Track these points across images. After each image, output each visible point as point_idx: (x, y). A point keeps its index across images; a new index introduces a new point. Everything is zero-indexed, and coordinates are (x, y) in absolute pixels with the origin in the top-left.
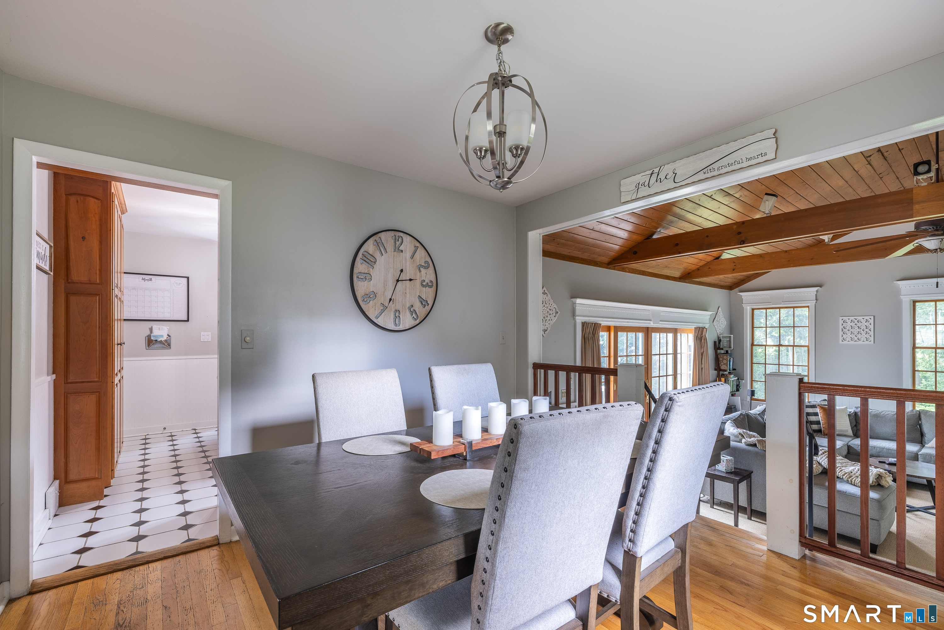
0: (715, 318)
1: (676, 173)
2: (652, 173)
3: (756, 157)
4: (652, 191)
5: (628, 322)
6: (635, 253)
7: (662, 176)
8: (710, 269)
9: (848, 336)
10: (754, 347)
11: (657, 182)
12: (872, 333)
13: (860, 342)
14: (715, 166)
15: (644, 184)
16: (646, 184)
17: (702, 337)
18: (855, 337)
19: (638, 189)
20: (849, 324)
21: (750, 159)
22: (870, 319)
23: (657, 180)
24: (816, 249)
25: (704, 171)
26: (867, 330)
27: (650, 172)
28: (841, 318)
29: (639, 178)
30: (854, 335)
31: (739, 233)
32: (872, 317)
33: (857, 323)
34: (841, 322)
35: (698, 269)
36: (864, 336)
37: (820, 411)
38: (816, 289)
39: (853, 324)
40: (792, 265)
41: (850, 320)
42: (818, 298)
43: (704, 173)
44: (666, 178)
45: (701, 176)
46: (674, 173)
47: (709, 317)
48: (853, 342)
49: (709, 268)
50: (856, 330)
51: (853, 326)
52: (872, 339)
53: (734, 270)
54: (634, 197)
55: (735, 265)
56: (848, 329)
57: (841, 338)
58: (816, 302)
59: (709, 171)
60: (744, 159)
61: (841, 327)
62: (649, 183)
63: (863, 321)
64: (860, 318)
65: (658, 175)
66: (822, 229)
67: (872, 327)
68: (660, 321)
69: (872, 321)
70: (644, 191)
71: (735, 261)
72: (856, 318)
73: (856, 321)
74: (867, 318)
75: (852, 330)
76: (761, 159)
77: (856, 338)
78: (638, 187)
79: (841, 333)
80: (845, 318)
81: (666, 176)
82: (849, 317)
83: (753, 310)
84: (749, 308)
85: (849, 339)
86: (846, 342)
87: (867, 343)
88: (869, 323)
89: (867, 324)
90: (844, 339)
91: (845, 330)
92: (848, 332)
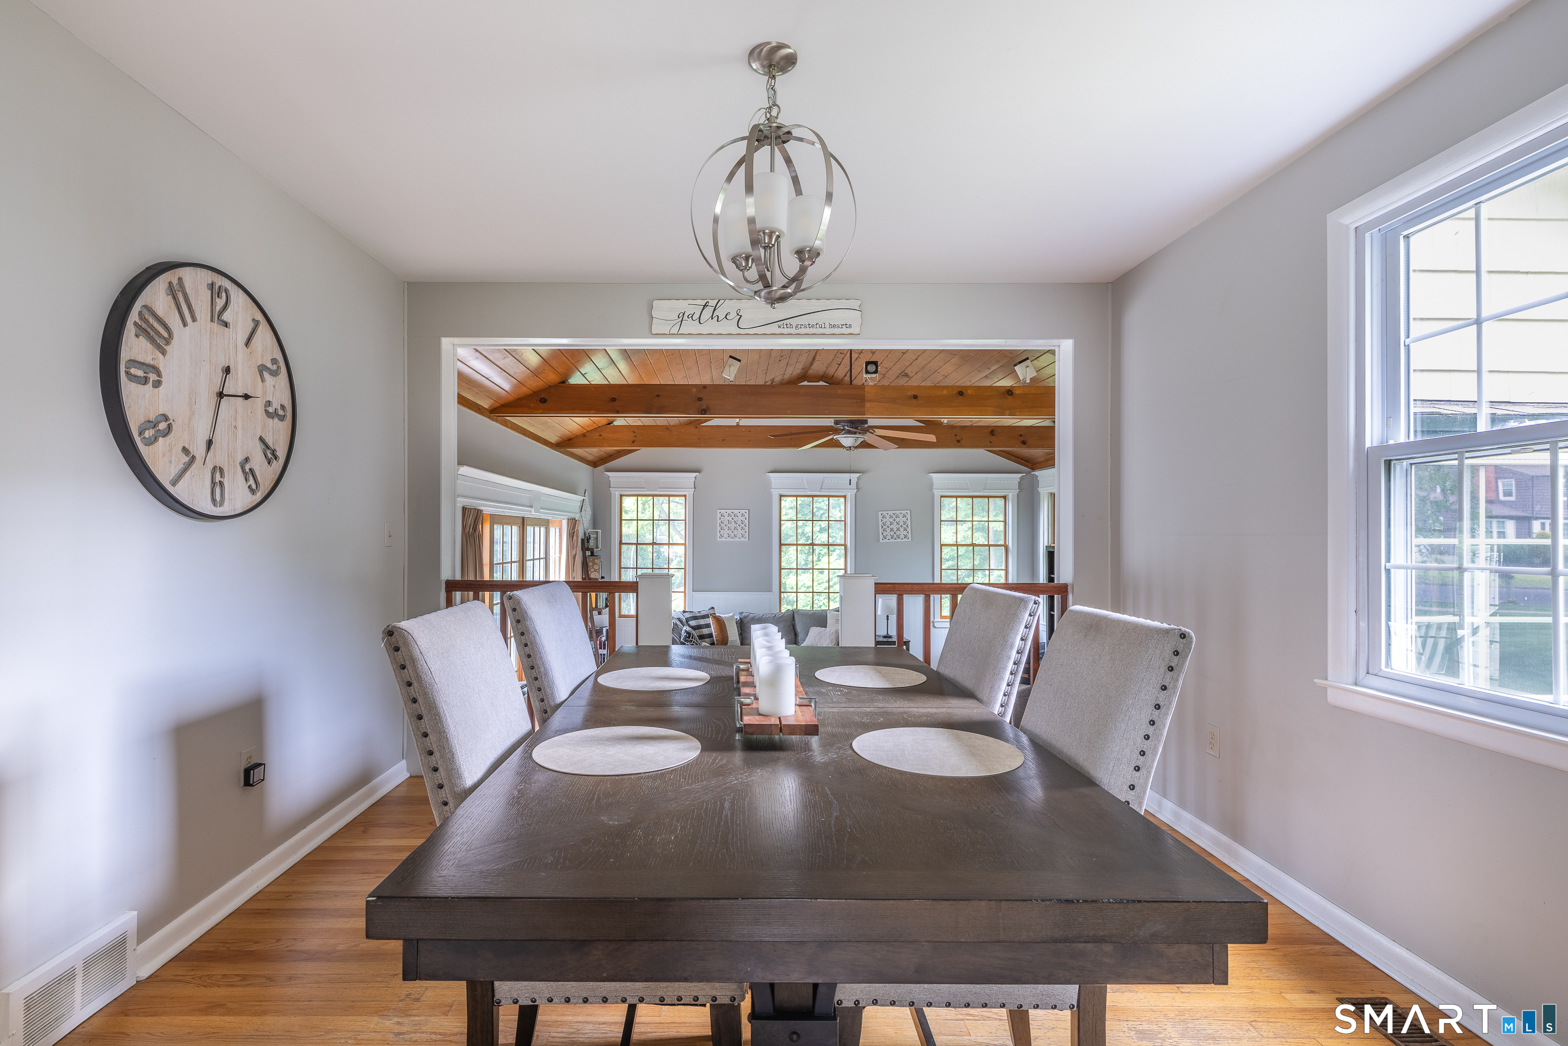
0: (583, 506)
1: (741, 316)
2: (705, 306)
3: (840, 326)
4: (704, 329)
5: (509, 509)
6: (543, 401)
7: (721, 312)
8: (601, 437)
9: (726, 532)
10: (623, 546)
11: (712, 319)
12: (747, 529)
13: (737, 539)
14: (794, 322)
15: (692, 317)
16: (696, 317)
17: (574, 532)
18: (732, 533)
19: (682, 321)
20: (727, 518)
21: (834, 326)
22: (745, 513)
23: (712, 316)
24: (728, 429)
25: (780, 323)
26: (743, 525)
27: (703, 303)
28: (719, 511)
29: (683, 306)
30: (731, 531)
31: (700, 399)
32: (747, 511)
33: (734, 517)
34: (719, 515)
35: (584, 435)
36: (739, 532)
37: (713, 622)
38: (695, 474)
39: (730, 518)
41: (727, 514)
42: (696, 486)
43: (779, 327)
44: (726, 317)
45: (774, 329)
46: (738, 315)
47: (579, 503)
48: (729, 539)
49: (600, 435)
50: (733, 525)
51: (730, 521)
52: (747, 535)
53: (633, 442)
54: (675, 330)
55: (635, 436)
56: (725, 524)
57: (719, 535)
58: (694, 490)
59: (785, 326)
60: (827, 325)
61: (719, 521)
62: (700, 318)
63: (739, 515)
64: (736, 512)
65: (715, 310)
66: (789, 411)
67: (747, 522)
68: (541, 508)
69: (747, 515)
70: (689, 326)
71: (635, 430)
72: (732, 511)
73: (733, 515)
74: (743, 511)
75: (729, 525)
76: (845, 330)
77: (733, 535)
78: (682, 317)
79: (719, 528)
80: (723, 511)
81: (727, 315)
82: (726, 511)
83: (621, 496)
84: (617, 494)
85: (726, 535)
86: (723, 539)
87: (743, 539)
88: (745, 518)
89: (743, 519)
90: (722, 536)
91: (722, 525)
92: (726, 529)
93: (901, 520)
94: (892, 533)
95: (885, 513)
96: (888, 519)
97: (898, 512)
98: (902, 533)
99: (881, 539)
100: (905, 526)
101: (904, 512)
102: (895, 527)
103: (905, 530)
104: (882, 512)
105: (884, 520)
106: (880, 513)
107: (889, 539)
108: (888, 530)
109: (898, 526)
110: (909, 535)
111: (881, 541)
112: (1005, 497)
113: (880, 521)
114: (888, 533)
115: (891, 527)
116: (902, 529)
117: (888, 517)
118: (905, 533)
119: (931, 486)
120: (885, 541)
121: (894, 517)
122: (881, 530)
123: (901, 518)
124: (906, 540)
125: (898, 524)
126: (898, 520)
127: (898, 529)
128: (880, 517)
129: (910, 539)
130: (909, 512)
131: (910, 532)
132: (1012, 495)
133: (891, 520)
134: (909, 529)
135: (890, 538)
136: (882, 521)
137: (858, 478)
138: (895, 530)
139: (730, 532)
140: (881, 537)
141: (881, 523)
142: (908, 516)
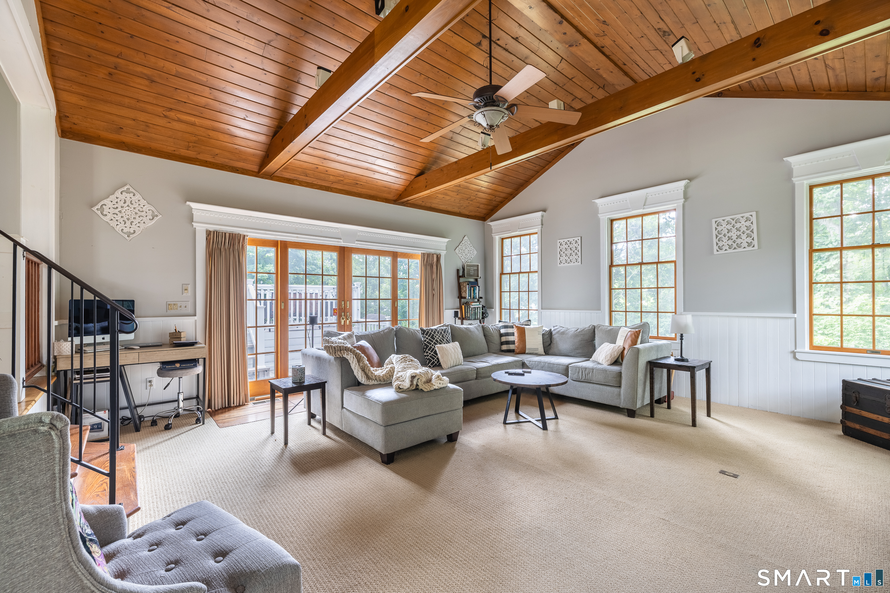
0: (458, 246)
5: (297, 237)
9: (564, 258)
10: (504, 276)
12: (579, 254)
13: (572, 264)
18: (568, 259)
20: (565, 246)
22: (578, 240)
26: (576, 251)
28: (559, 241)
30: (568, 257)
32: (580, 238)
33: (570, 245)
34: (559, 245)
36: (574, 257)
38: (541, 213)
39: (566, 246)
41: (565, 242)
42: (543, 223)
47: (446, 244)
48: (566, 264)
50: (569, 252)
51: (567, 248)
52: (579, 260)
56: (563, 251)
57: (559, 261)
58: (542, 227)
61: (559, 250)
63: (574, 242)
64: (571, 240)
67: (579, 248)
68: (357, 241)
69: (579, 242)
72: (569, 239)
73: (569, 243)
74: (576, 239)
75: (566, 252)
79: (559, 256)
80: (561, 241)
82: (564, 240)
83: (502, 239)
84: (498, 238)
85: (564, 262)
86: (562, 265)
87: (576, 264)
88: (578, 244)
89: (576, 245)
90: (561, 262)
91: (561, 253)
92: (564, 255)
93: (743, 225)
94: (730, 242)
95: (720, 219)
96: (724, 226)
97: (739, 216)
98: (745, 240)
100: (748, 232)
101: (747, 215)
102: (734, 234)
103: (748, 236)
104: (716, 220)
105: (719, 228)
106: (714, 221)
107: (726, 250)
108: (725, 239)
109: (739, 233)
110: (755, 242)
111: (715, 252)
113: (714, 229)
114: (725, 242)
115: (729, 234)
116: (744, 236)
117: (724, 223)
118: (749, 240)
119: (789, 174)
120: (721, 252)
121: (733, 222)
122: (715, 240)
123: (743, 222)
124: (750, 248)
125: (738, 230)
126: (738, 225)
127: (739, 237)
128: (714, 226)
129: (756, 247)
130: (754, 214)
131: (756, 239)
133: (729, 227)
134: (755, 235)
135: (728, 249)
136: (716, 229)
137: (686, 187)
138: (734, 238)
140: (715, 248)
141: (715, 233)
142: (754, 219)
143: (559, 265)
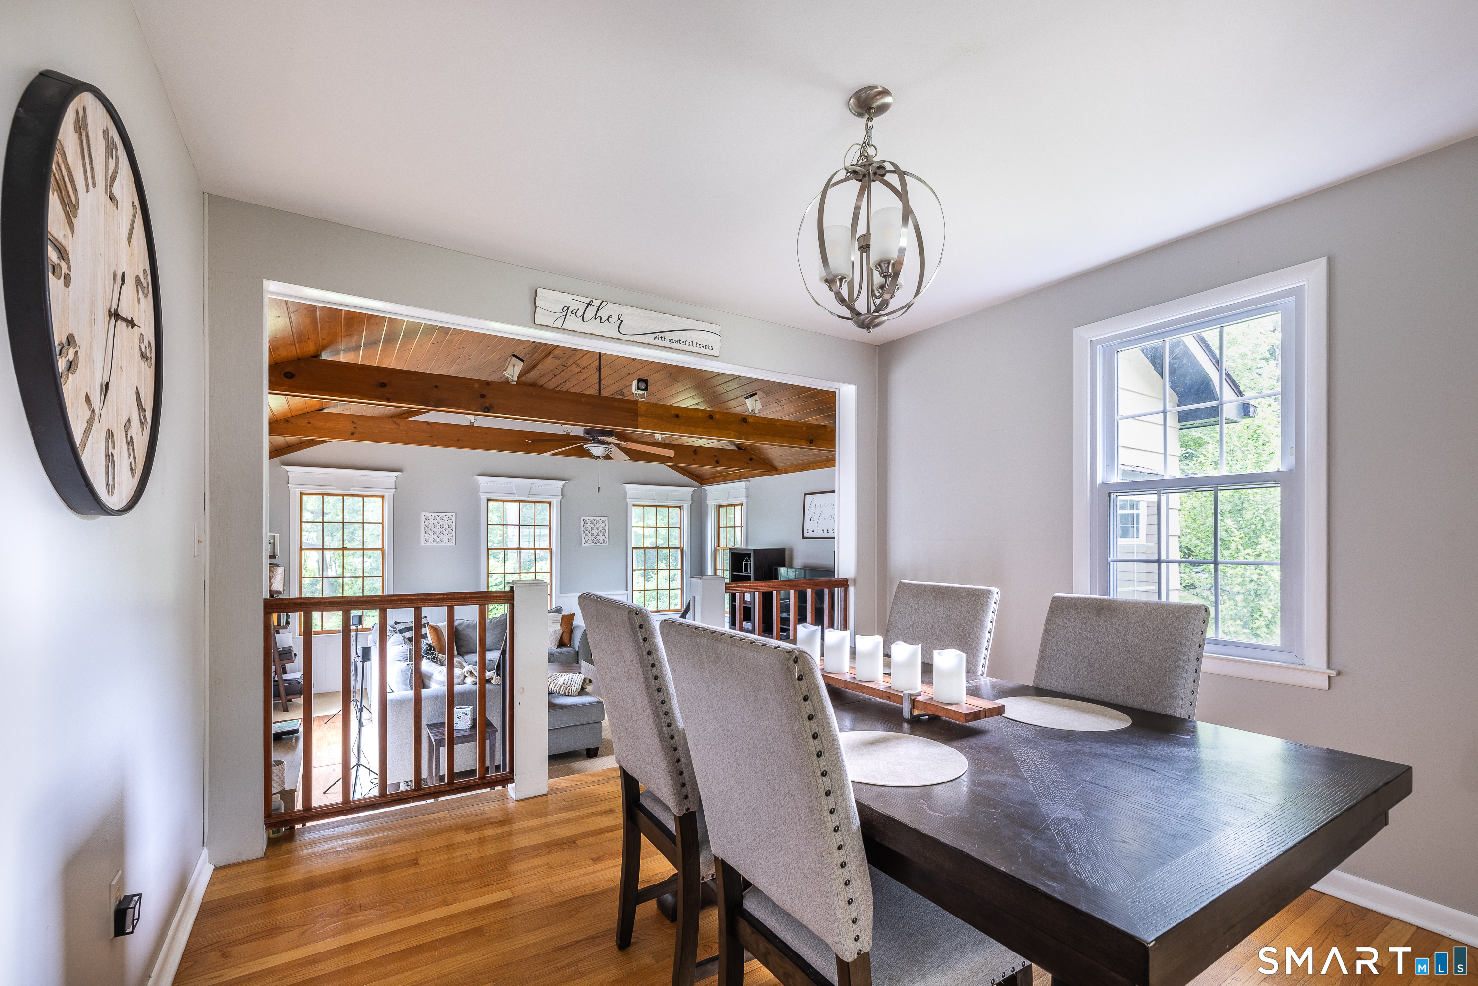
1: (622, 321)
2: (589, 304)
3: (705, 347)
4: (588, 328)
7: (604, 314)
8: (309, 425)
9: (430, 537)
10: (303, 552)
11: (595, 319)
12: (453, 533)
13: (443, 544)
14: (668, 336)
15: (576, 313)
16: (580, 313)
18: (437, 538)
19: (566, 316)
20: (432, 522)
21: (699, 346)
22: (452, 517)
23: (595, 316)
24: (463, 429)
25: (656, 335)
26: (449, 529)
27: (588, 300)
28: (423, 514)
29: (567, 299)
30: (437, 535)
31: (483, 396)
32: (454, 515)
33: (439, 521)
34: (423, 519)
36: (446, 537)
37: (430, 631)
38: (396, 474)
39: (435, 522)
40: (435, 443)
41: (432, 517)
42: (397, 486)
43: (655, 338)
44: (608, 319)
45: (649, 339)
46: (619, 319)
48: (434, 544)
49: (309, 423)
50: (438, 529)
51: (435, 524)
52: (453, 540)
53: (353, 434)
54: (558, 324)
55: (355, 428)
56: (430, 528)
57: (423, 539)
58: (395, 490)
59: (660, 339)
60: (694, 344)
61: (423, 525)
62: (583, 315)
63: (446, 519)
64: (442, 515)
65: (598, 310)
67: (453, 526)
69: (454, 519)
70: (572, 323)
71: (355, 421)
72: (438, 514)
73: (438, 518)
74: (449, 515)
75: (434, 529)
76: (708, 351)
77: (438, 539)
78: (566, 311)
79: (423, 532)
80: (428, 514)
81: (609, 317)
82: (431, 514)
83: (302, 494)
84: (298, 491)
85: (431, 540)
86: (428, 544)
87: (449, 544)
88: (451, 521)
89: (449, 522)
90: (426, 541)
91: (427, 529)
92: (431, 533)
93: (600, 525)
94: (593, 538)
95: (586, 519)
96: (589, 524)
97: (598, 518)
98: (601, 537)
99: (583, 544)
100: (603, 531)
101: (603, 518)
102: (595, 532)
103: (604, 535)
104: (584, 518)
105: (586, 526)
106: (582, 519)
108: (589, 535)
109: (598, 531)
110: (607, 540)
111: (583, 545)
112: (680, 507)
113: (582, 526)
114: (589, 537)
115: (592, 532)
116: (601, 534)
117: (589, 522)
118: (604, 537)
119: (624, 496)
120: (587, 545)
121: (595, 523)
122: (583, 535)
123: (600, 524)
124: (604, 544)
125: (597, 529)
126: (597, 525)
127: (598, 534)
128: (583, 523)
129: (608, 544)
130: (607, 518)
131: (607, 537)
132: (686, 506)
133: (592, 525)
134: (607, 535)
135: (591, 543)
136: (584, 526)
137: (563, 486)
138: (595, 534)
139: (435, 536)
140: (583, 541)
141: (583, 529)
142: (606, 522)
143: (423, 544)
